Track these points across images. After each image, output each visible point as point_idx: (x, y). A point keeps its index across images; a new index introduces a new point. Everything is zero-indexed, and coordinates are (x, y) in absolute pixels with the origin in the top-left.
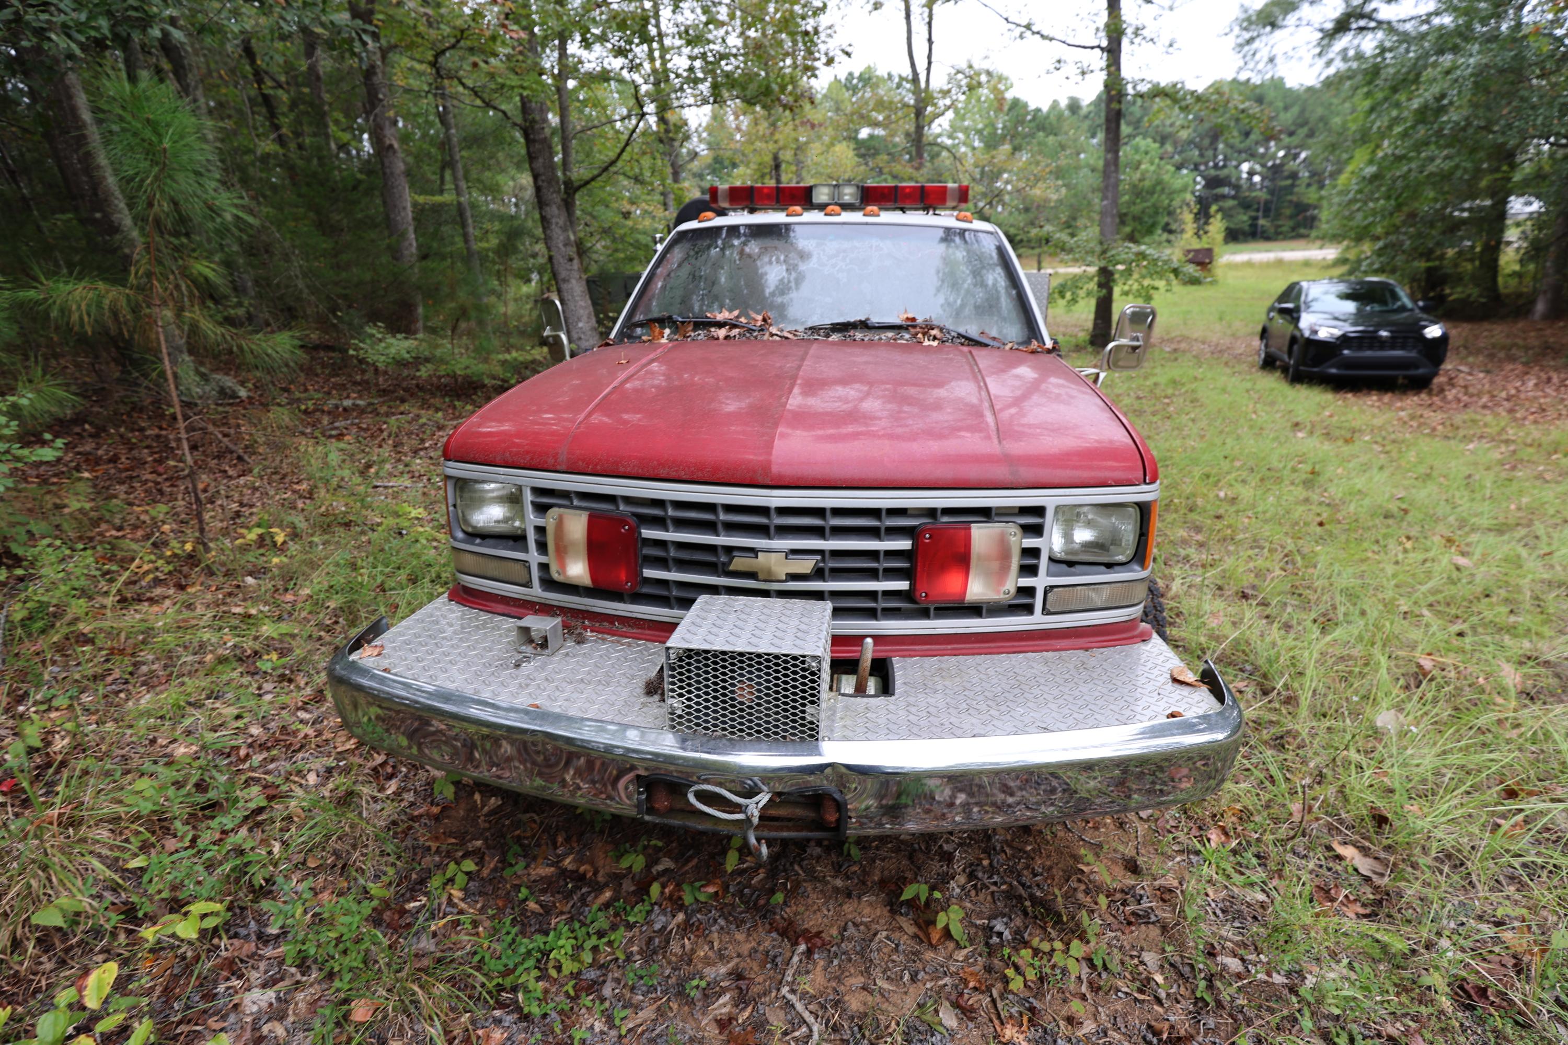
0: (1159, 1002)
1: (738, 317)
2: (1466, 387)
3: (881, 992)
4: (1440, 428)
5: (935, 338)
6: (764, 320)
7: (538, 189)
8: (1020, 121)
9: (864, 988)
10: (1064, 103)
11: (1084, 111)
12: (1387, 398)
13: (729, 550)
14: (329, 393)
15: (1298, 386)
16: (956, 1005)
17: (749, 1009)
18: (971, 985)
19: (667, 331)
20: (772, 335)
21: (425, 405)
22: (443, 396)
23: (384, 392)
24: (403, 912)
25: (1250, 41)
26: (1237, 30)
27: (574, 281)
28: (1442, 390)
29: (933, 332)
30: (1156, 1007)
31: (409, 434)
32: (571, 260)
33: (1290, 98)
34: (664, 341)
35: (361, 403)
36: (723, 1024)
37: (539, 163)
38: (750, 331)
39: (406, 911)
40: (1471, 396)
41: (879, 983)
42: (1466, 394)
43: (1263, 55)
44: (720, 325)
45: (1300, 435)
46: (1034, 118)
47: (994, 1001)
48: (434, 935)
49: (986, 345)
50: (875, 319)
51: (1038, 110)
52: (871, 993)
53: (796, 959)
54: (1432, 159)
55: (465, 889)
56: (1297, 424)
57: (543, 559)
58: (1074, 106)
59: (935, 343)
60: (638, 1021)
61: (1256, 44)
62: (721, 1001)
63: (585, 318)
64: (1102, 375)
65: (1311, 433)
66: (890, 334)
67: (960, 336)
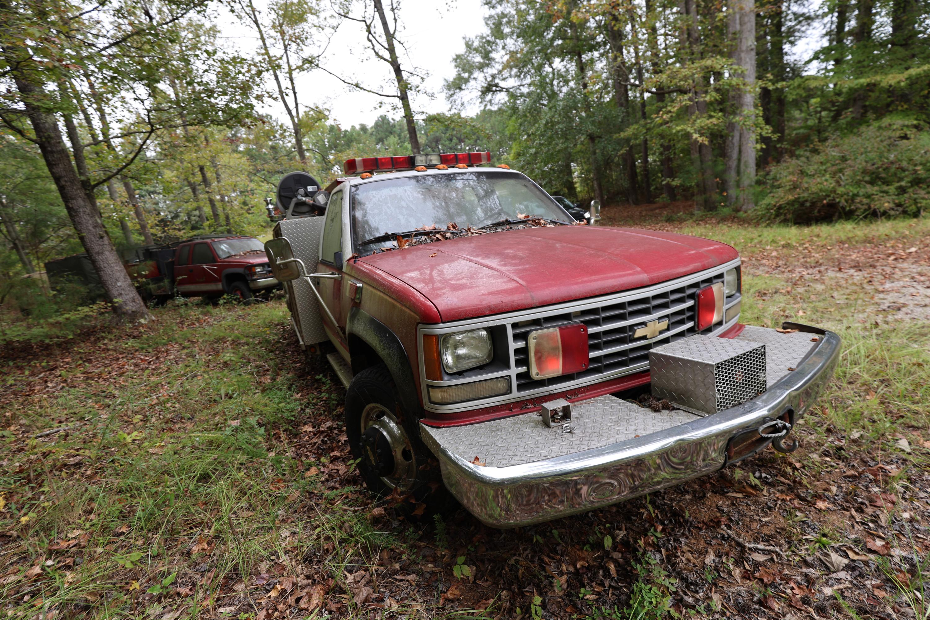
7: (61, 189)
8: (338, 138)
10: (358, 127)
11: (370, 131)
13: (632, 327)
25: (452, 95)
26: (445, 91)
27: (107, 253)
32: (102, 237)
33: (464, 122)
37: (60, 169)
43: (459, 102)
46: (345, 136)
51: (346, 131)
54: (557, 144)
58: (364, 128)
61: (455, 97)
63: (122, 278)
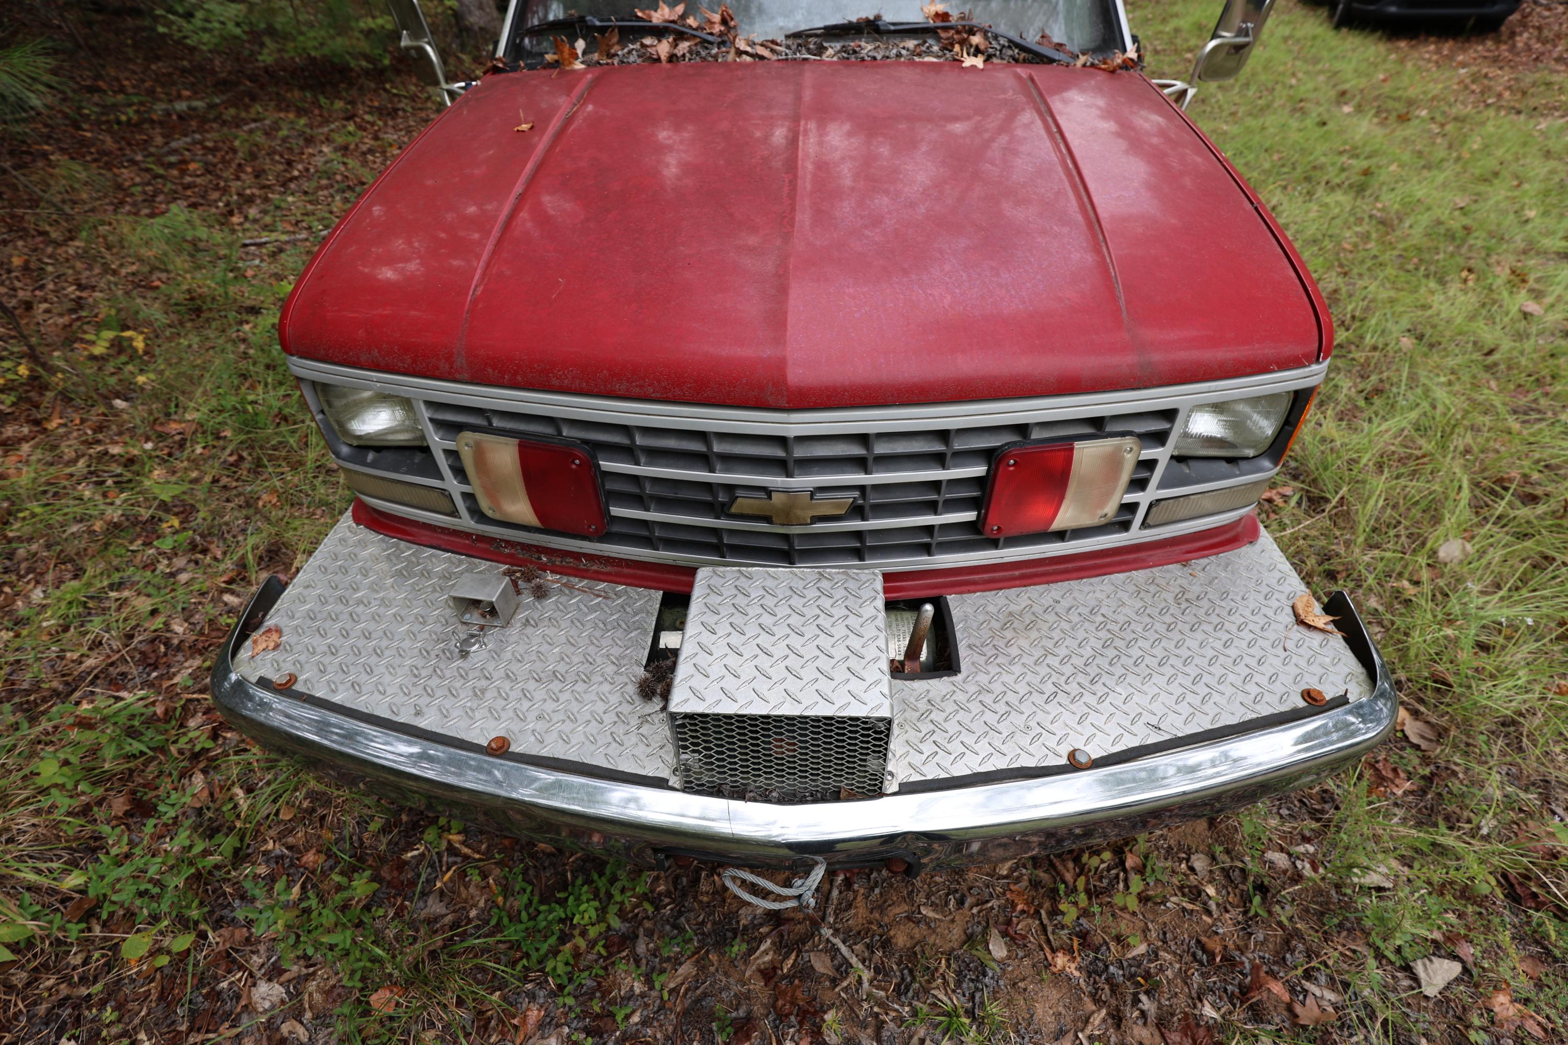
0: (1209, 913)
1: (683, 17)
2: (1539, 29)
3: (927, 921)
4: (1507, 94)
5: (977, 51)
6: (724, 22)
9: (909, 918)
12: (1446, 48)
13: (730, 488)
14: (151, 92)
15: (1344, 30)
16: (1004, 934)
17: (793, 956)
18: (1019, 907)
19: (580, 45)
20: (740, 53)
21: (283, 105)
22: (302, 88)
23: (222, 85)
24: (402, 866)
28: (1513, 34)
29: (976, 40)
30: (1204, 917)
31: (271, 153)
34: (579, 66)
35: (199, 104)
36: (768, 974)
38: (705, 43)
39: (406, 863)
40: (1544, 42)
41: (924, 911)
42: (1539, 40)
44: (659, 32)
45: (1347, 109)
47: (1044, 928)
48: (442, 893)
49: (1051, 61)
50: (889, 17)
52: (918, 923)
53: (835, 893)
55: (464, 831)
56: (1343, 93)
57: (466, 489)
59: (979, 62)
60: (679, 980)
62: (762, 948)
64: (1191, 92)
65: (1359, 109)
66: (911, 44)
67: (1012, 44)
